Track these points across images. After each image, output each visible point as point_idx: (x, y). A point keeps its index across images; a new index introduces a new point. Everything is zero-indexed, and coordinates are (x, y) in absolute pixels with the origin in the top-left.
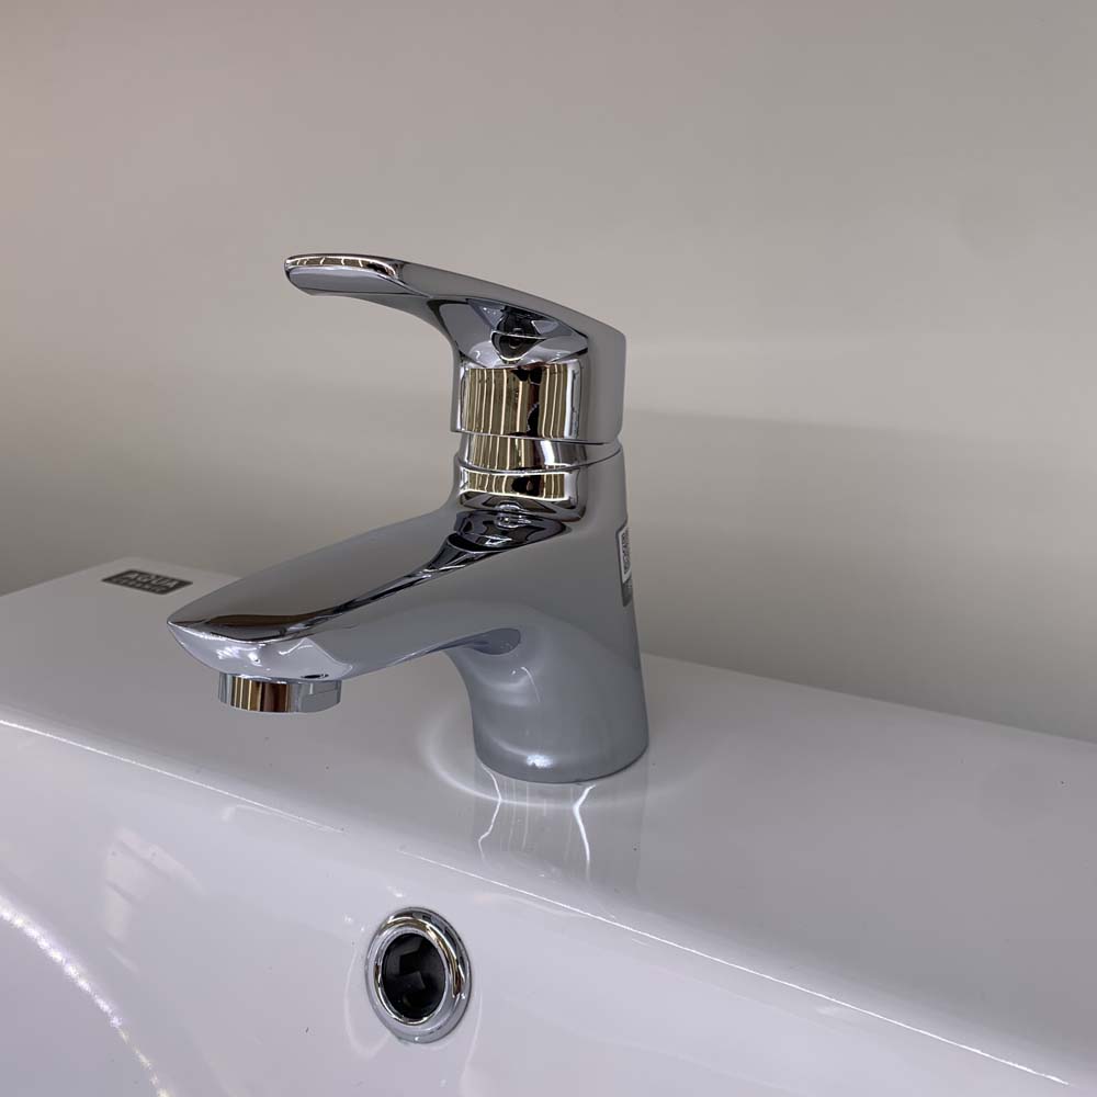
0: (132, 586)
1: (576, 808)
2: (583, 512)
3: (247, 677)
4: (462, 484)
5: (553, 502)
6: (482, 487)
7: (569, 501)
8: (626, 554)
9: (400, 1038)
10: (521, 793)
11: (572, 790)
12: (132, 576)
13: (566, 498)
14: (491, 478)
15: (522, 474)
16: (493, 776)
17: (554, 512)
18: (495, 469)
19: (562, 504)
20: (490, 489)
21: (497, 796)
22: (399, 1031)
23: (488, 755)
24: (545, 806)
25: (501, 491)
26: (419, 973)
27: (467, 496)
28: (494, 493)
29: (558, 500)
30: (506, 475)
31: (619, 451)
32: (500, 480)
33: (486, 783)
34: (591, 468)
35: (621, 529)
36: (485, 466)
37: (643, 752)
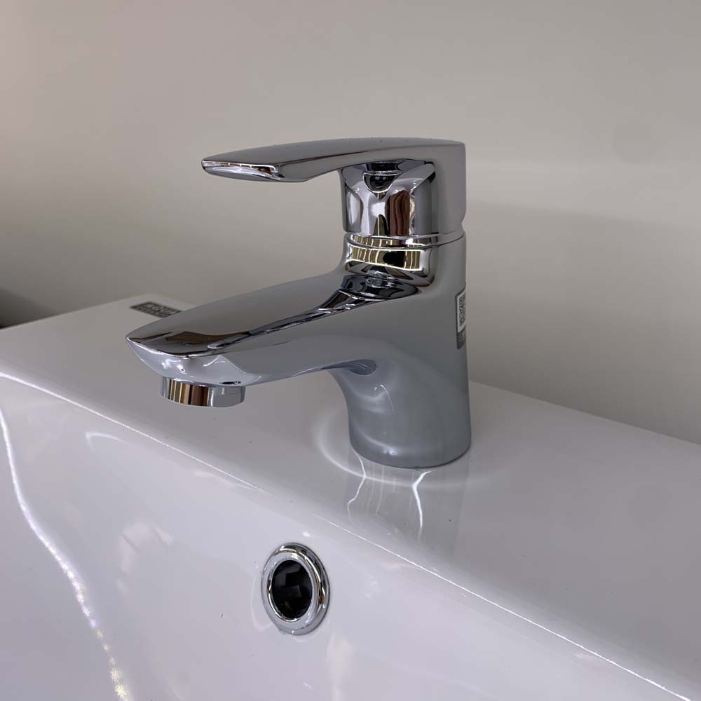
0: (148, 312)
1: (415, 486)
2: (432, 280)
3: (179, 380)
4: (348, 255)
5: (411, 272)
6: (362, 259)
7: (422, 271)
8: (463, 312)
9: (280, 629)
10: (379, 472)
11: (413, 474)
12: (149, 306)
13: (420, 269)
14: (368, 251)
15: (390, 250)
16: (361, 459)
17: (412, 279)
18: (372, 246)
19: (417, 273)
20: (366, 260)
21: (362, 473)
22: (281, 625)
23: (358, 445)
24: (394, 483)
25: (374, 262)
26: (298, 586)
27: (351, 264)
28: (369, 263)
29: (415, 270)
30: (379, 250)
31: (463, 236)
32: (374, 253)
33: (355, 464)
34: (440, 247)
35: (459, 294)
36: (365, 243)
37: (466, 452)
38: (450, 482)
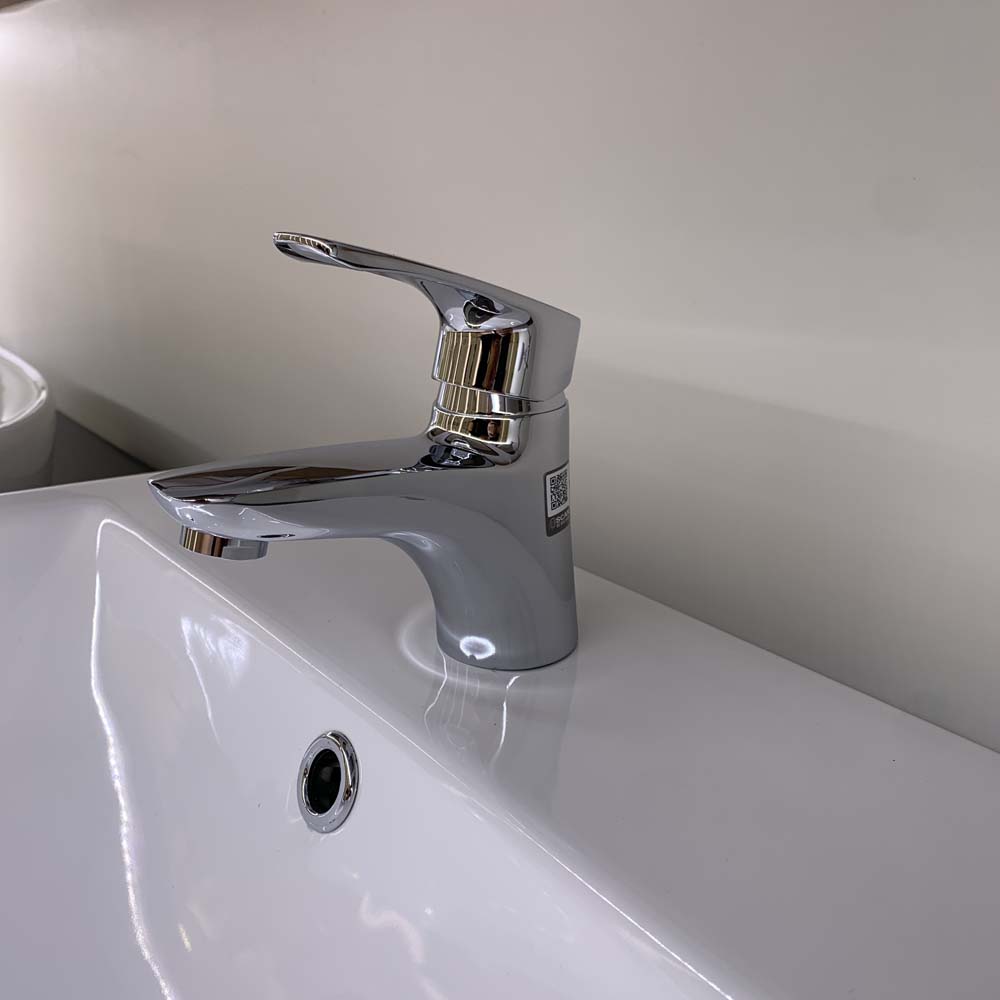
2: (518, 458)
4: (431, 422)
5: (497, 445)
6: (444, 426)
7: (510, 446)
10: (462, 673)
13: (508, 442)
14: (452, 416)
15: (475, 417)
17: (497, 454)
19: (503, 448)
20: (449, 428)
25: (457, 430)
27: (433, 432)
28: (451, 431)
29: (502, 443)
30: (464, 417)
31: (565, 405)
32: (458, 420)
33: (439, 664)
34: (533, 418)
37: (573, 650)
38: (545, 688)
